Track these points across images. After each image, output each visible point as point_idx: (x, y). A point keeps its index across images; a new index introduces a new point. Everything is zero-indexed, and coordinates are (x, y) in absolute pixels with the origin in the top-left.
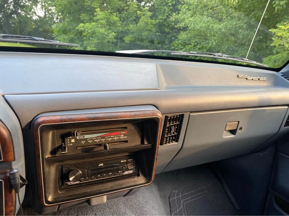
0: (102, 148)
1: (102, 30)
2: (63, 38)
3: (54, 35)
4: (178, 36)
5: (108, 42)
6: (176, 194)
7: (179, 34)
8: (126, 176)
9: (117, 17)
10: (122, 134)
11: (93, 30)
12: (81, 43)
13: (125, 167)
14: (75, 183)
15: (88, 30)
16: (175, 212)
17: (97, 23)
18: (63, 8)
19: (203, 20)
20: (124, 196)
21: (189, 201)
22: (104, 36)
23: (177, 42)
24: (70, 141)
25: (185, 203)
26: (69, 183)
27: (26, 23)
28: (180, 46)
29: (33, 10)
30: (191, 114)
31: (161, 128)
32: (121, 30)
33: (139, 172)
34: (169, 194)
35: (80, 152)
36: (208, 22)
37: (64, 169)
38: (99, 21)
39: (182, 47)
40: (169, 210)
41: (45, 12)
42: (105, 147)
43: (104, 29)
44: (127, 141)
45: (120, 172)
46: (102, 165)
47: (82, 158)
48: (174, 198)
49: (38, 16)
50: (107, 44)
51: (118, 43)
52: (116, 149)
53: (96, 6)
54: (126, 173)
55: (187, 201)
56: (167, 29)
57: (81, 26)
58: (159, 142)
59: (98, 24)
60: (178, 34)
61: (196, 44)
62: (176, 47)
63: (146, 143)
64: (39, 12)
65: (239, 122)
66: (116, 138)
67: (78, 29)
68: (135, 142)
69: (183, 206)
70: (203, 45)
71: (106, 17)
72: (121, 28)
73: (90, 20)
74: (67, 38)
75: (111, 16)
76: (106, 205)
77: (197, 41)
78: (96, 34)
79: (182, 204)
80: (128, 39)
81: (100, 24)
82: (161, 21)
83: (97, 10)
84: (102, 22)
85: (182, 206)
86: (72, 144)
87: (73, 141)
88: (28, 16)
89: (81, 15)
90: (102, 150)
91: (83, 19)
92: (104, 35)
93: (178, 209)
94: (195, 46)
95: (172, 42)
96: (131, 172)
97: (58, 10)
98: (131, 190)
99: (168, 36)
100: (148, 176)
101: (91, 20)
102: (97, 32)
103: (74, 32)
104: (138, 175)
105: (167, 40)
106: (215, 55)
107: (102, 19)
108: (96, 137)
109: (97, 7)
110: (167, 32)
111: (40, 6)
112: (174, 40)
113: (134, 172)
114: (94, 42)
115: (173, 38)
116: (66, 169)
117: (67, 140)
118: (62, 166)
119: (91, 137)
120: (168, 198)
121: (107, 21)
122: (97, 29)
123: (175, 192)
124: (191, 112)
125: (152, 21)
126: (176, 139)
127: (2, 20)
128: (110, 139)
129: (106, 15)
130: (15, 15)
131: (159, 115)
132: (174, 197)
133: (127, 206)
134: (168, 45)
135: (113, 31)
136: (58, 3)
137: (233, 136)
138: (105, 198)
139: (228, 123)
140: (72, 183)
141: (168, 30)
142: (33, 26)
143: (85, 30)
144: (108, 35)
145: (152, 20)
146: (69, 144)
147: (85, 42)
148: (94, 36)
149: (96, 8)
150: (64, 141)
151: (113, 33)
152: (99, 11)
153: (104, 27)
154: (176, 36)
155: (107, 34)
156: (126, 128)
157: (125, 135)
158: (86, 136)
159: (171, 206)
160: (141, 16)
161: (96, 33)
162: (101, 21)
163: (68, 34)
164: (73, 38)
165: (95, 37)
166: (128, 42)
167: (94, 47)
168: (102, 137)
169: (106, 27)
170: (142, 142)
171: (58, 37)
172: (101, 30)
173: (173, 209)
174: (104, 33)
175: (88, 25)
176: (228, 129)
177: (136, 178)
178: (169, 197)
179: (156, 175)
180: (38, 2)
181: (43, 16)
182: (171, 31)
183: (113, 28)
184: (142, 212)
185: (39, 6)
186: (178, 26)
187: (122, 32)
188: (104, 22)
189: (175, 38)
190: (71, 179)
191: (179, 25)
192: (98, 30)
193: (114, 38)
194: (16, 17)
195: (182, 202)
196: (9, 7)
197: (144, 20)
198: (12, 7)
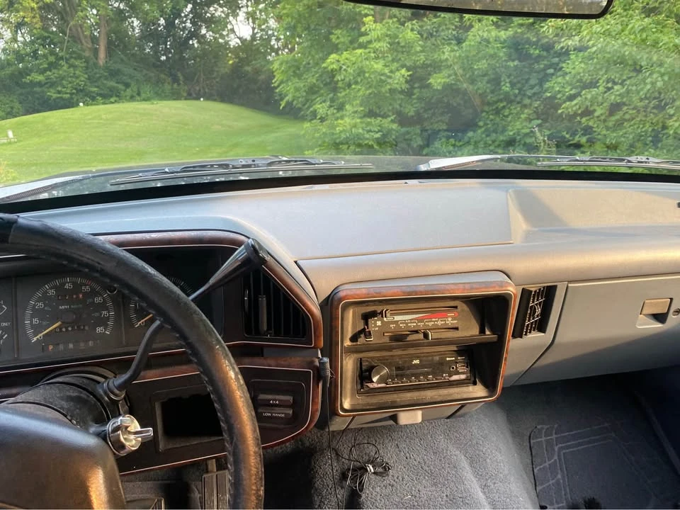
0: (421, 336)
1: (378, 66)
2: (293, 87)
3: (275, 82)
4: (564, 65)
5: (392, 91)
6: (545, 432)
7: (565, 58)
8: (454, 383)
9: (415, 32)
10: (449, 317)
11: (358, 67)
12: (331, 95)
13: (453, 368)
14: (380, 385)
15: (348, 67)
16: (542, 467)
17: (367, 51)
18: (294, 21)
19: (630, 26)
20: (448, 418)
21: (573, 448)
22: (383, 78)
23: (560, 80)
24: (375, 324)
25: (564, 451)
26: (371, 385)
27: (216, 57)
28: (567, 90)
29: (229, 27)
30: (570, 285)
31: (514, 308)
32: (421, 62)
33: (475, 378)
34: (530, 430)
35: (387, 340)
36: (643, 30)
37: (364, 364)
38: (371, 46)
39: (573, 92)
40: (529, 462)
41: (253, 29)
42: (426, 336)
43: (382, 62)
44: (457, 329)
45: (444, 375)
46: (417, 362)
47: (390, 349)
48: (540, 440)
49: (240, 38)
50: (388, 95)
51: (416, 91)
52: (441, 339)
53: (366, 11)
54: (455, 377)
55: (568, 447)
56: (536, 49)
57: (332, 61)
58: (510, 333)
59: (369, 52)
60: (563, 60)
61: (610, 85)
62: (559, 92)
63: (488, 332)
64: (241, 29)
65: (671, 299)
66: (440, 323)
67: (325, 68)
68: (470, 330)
69: (559, 456)
70: (630, 88)
71: (389, 33)
72: (422, 57)
73: (351, 42)
74: (302, 85)
75: (401, 30)
76: (413, 433)
77: (613, 77)
78: (364, 75)
79: (556, 453)
80: (439, 81)
81: (374, 52)
82: (519, 31)
83: (366, 20)
84: (377, 47)
85: (556, 457)
86: (377, 329)
87: (379, 323)
88: (221, 40)
89: (332, 33)
90: (419, 340)
91: (338, 41)
92: (382, 75)
93: (549, 460)
94: (609, 89)
95: (548, 81)
96: (463, 377)
97: (285, 26)
98: (463, 406)
99: (536, 66)
100: (490, 385)
101: (354, 44)
102: (367, 70)
103: (316, 72)
104: (475, 383)
105: (535, 74)
106: (629, 161)
107: (378, 40)
108: (410, 320)
109: (368, 12)
110: (534, 56)
111: (244, 15)
112: (553, 74)
113: (467, 377)
114: (361, 93)
115: (551, 71)
116: (367, 363)
117: (371, 321)
118: (361, 359)
119: (404, 320)
120: (528, 438)
121: (389, 43)
122: (367, 63)
123: (542, 428)
124: (570, 282)
125: (499, 34)
126: (541, 327)
127: (171, 52)
128: (430, 324)
129: (388, 30)
130: (196, 41)
131: (513, 290)
132: (541, 438)
133: (451, 439)
134: (536, 89)
135: (403, 66)
136: (285, 11)
137: (660, 325)
138: (419, 413)
139: (647, 301)
140: (376, 385)
141: (537, 52)
142: (229, 61)
143: (341, 68)
144: (391, 74)
145: (499, 32)
146: (374, 327)
147: (340, 93)
148: (359, 80)
149: (366, 15)
150: (367, 324)
151: (403, 71)
152: (372, 23)
153: (384, 58)
154: (558, 64)
155: (388, 74)
156: (456, 307)
157: (454, 318)
158: (397, 318)
159: (533, 454)
160: (473, 23)
161: (364, 72)
162: (377, 45)
163: (305, 76)
164: (314, 84)
165: (362, 80)
166: (439, 88)
167: (361, 106)
168: (420, 320)
169: (387, 56)
170: (482, 331)
171: (282, 85)
172: (375, 66)
173: (537, 460)
174: (383, 72)
175: (348, 56)
176: (647, 311)
177: (471, 388)
178: (530, 437)
179: (503, 389)
180: (240, 8)
181: (249, 38)
182: (545, 53)
183: (402, 57)
184: (477, 452)
185: (242, 15)
186: (562, 45)
187: (424, 66)
188: (383, 45)
189: (555, 69)
190: (375, 379)
191: (565, 43)
192: (370, 67)
193: (404, 82)
194: (196, 45)
195: (556, 449)
196: (184, 25)
197: (480, 33)
198: (189, 25)
